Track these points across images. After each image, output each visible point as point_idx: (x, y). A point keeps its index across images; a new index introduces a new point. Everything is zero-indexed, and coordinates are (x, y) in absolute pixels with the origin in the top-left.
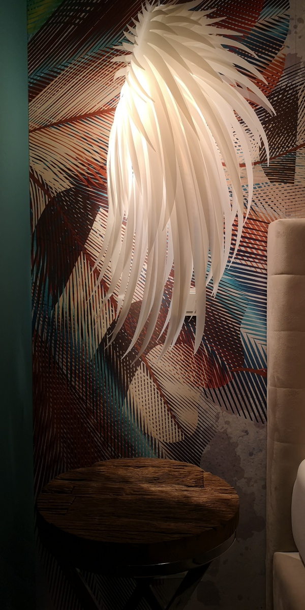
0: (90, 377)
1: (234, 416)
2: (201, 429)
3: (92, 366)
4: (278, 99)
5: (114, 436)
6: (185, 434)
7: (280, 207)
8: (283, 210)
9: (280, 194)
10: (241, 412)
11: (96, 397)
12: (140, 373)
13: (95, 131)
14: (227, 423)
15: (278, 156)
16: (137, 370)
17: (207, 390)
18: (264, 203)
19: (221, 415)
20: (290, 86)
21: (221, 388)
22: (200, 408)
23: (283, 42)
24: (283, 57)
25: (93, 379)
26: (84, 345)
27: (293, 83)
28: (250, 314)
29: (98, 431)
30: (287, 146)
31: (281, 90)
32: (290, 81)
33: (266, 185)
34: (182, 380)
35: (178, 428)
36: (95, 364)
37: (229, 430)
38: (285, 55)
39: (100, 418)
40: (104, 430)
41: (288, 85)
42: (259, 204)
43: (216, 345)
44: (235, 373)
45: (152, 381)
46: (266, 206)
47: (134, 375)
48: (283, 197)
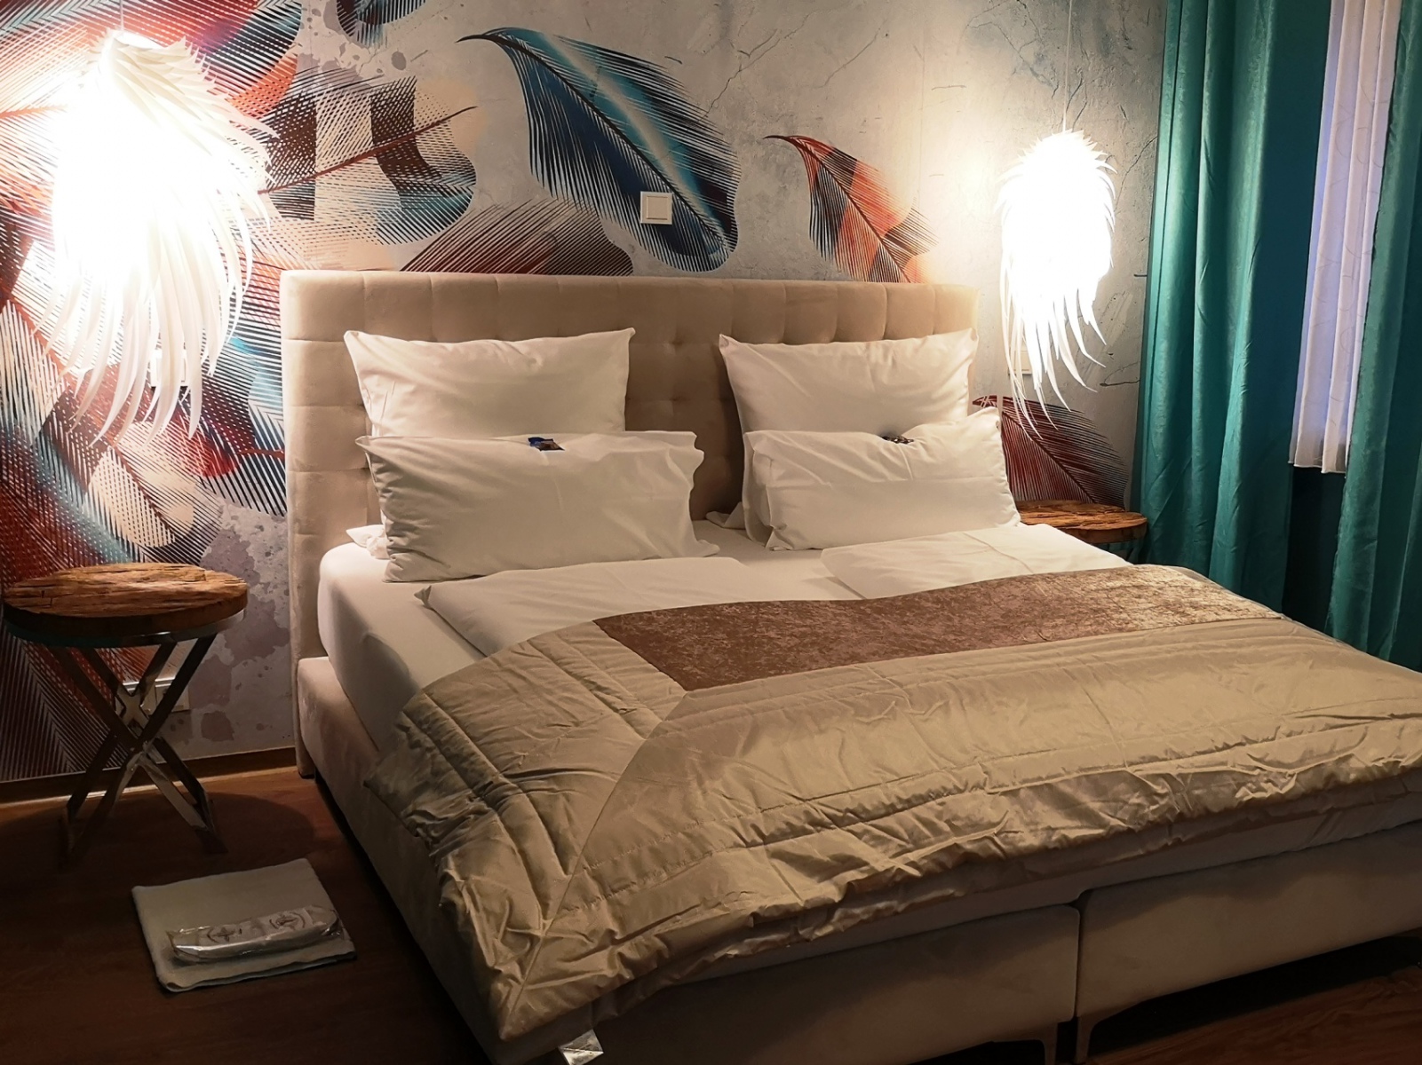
0: (30, 469)
1: (243, 508)
2: (199, 527)
3: (33, 454)
4: (289, 111)
5: (72, 543)
6: (176, 535)
7: (297, 248)
8: (301, 252)
9: (295, 232)
10: (252, 503)
11: (42, 494)
12: (106, 460)
13: (21, 136)
14: (234, 518)
15: (291, 184)
16: (101, 456)
17: (204, 478)
18: (274, 242)
19: (225, 508)
20: (304, 96)
21: (224, 476)
22: (196, 502)
23: (293, 39)
24: (295, 57)
25: (36, 472)
26: (19, 427)
27: (309, 92)
28: (260, 382)
29: (47, 538)
30: (303, 172)
31: (294, 100)
32: (304, 90)
33: (277, 221)
34: (168, 468)
35: (166, 528)
36: (37, 451)
37: (237, 528)
38: (296, 55)
39: (50, 521)
40: (56, 536)
41: (303, 94)
42: (267, 243)
43: (215, 422)
44: (243, 456)
45: (125, 470)
46: (277, 246)
47: (97, 463)
48: (300, 236)
